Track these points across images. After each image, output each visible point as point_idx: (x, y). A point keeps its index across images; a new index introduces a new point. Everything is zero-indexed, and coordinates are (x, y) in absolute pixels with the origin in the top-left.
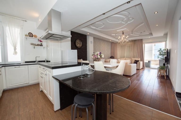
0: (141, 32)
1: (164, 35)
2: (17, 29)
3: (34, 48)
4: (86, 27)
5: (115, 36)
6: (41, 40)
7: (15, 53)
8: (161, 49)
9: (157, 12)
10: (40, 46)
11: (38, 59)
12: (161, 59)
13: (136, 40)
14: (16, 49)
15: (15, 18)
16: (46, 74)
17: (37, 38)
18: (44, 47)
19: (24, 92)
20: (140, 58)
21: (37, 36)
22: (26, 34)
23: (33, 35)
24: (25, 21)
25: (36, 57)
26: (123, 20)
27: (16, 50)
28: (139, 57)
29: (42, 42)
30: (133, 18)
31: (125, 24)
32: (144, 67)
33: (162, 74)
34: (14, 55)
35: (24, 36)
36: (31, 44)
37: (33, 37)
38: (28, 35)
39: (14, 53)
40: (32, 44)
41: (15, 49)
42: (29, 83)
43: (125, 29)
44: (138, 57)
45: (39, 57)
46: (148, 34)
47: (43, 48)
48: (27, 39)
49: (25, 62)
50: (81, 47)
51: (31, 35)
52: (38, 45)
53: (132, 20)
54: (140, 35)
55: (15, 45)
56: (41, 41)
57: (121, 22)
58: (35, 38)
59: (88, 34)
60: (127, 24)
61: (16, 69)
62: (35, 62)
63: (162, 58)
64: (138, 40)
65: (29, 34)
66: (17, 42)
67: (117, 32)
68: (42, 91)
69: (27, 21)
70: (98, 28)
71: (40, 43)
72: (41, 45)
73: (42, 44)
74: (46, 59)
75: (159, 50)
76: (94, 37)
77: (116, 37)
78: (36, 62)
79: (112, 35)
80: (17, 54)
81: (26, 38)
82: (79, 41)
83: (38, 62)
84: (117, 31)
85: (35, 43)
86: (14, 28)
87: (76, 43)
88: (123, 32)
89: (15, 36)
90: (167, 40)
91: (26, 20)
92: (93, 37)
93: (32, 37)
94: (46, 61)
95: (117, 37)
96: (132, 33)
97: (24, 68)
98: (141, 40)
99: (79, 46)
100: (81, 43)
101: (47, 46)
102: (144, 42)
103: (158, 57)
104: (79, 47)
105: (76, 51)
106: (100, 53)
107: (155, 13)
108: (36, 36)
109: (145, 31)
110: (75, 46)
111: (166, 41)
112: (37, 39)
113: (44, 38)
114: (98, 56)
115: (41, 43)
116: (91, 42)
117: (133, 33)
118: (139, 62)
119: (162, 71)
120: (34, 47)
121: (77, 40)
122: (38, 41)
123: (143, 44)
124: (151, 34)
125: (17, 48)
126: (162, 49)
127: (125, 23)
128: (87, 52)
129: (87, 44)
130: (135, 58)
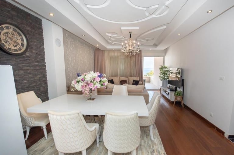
20: (139, 77)
44: (136, 76)
53: (164, 12)
82: (14, 30)
84: (122, 28)
87: (1, 36)
88: (130, 32)
90: (165, 56)
92: (62, 30)
99: (17, 48)
100: (23, 40)
104: (15, 50)
106: (100, 76)
109: (153, 39)
111: (164, 57)
116: (58, 40)
119: (179, 99)
121: (3, 26)
128: (45, 66)
129: (43, 44)
130: (132, 77)
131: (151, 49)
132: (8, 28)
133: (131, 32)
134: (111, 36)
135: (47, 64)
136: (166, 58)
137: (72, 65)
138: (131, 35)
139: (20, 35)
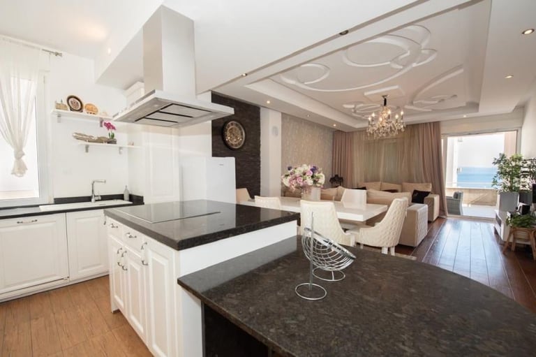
0: (443, 100)
1: (517, 108)
2: (24, 83)
3: (87, 151)
4: (268, 80)
5: (353, 110)
6: (113, 123)
7: (19, 169)
8: (503, 156)
9: (533, 30)
10: (107, 144)
11: (102, 190)
12: (505, 187)
13: (418, 124)
14: (23, 154)
15: (21, 41)
16: (143, 262)
17: (98, 115)
18: (120, 148)
19: (52, 315)
20: (431, 185)
21: (96, 108)
22: (59, 102)
23: (84, 104)
24: (57, 54)
25: (91, 182)
26: (397, 57)
27: (24, 158)
28: (427, 182)
29: (114, 128)
30: (433, 51)
31: (401, 70)
32: (445, 214)
33: (518, 242)
34: (14, 176)
35: (51, 109)
36: (75, 137)
37: (84, 110)
38: (65, 102)
39: (16, 170)
40: (79, 137)
41: (19, 155)
42: (71, 279)
43: (396, 87)
44: (424, 181)
45: (105, 182)
46: (464, 104)
47: (118, 149)
48: (62, 117)
49: (52, 201)
50: (243, 145)
51: (75, 104)
52: (100, 140)
53: (430, 55)
54: (433, 110)
55: (18, 141)
56: (109, 126)
57: (389, 63)
58: (89, 115)
59: (268, 102)
60: (406, 70)
61: (21, 227)
62: (88, 199)
63: (509, 184)
64: (426, 124)
65: (70, 100)
66: (24, 129)
67: (365, 97)
68: (118, 312)
69: (61, 55)
70: (303, 83)
71: (105, 133)
72: (111, 141)
73: (113, 136)
74: (128, 188)
75: (498, 157)
76: (282, 113)
77: (354, 115)
78: (93, 200)
79: (345, 108)
80: (27, 171)
81: (59, 116)
82: (237, 125)
83: (100, 198)
84: (366, 94)
85: (88, 134)
86: (16, 79)
87: (228, 133)
88: (383, 96)
89: (20, 108)
90: (521, 127)
91: (59, 52)
92: (281, 115)
93: (81, 110)
94: (126, 197)
95: (359, 114)
96: (411, 103)
97: (51, 224)
98: (436, 125)
99: (237, 143)
100: (242, 134)
101: (133, 145)
102: (443, 130)
103: (495, 182)
104: (236, 145)
105: (230, 162)
106: (314, 170)
107: (523, 33)
108: (92, 110)
109: (455, 96)
110: (222, 142)
111: (518, 130)
112: (96, 118)
113: (128, 117)
114: (308, 178)
115: (111, 131)
116: (275, 128)
117: (414, 102)
118: (430, 196)
119: (522, 234)
120: (87, 147)
121: (230, 123)
122: (101, 126)
123: (442, 136)
124: (475, 106)
125: (24, 150)
126: (508, 157)
127: (401, 67)
128: (260, 162)
129: (260, 135)
130: (413, 184)
131: (465, 116)
132: (232, 124)
133: (386, 96)
134: (354, 108)
135: (262, 160)
136: (526, 132)
137: (294, 161)
138: (385, 100)
139: (240, 129)
